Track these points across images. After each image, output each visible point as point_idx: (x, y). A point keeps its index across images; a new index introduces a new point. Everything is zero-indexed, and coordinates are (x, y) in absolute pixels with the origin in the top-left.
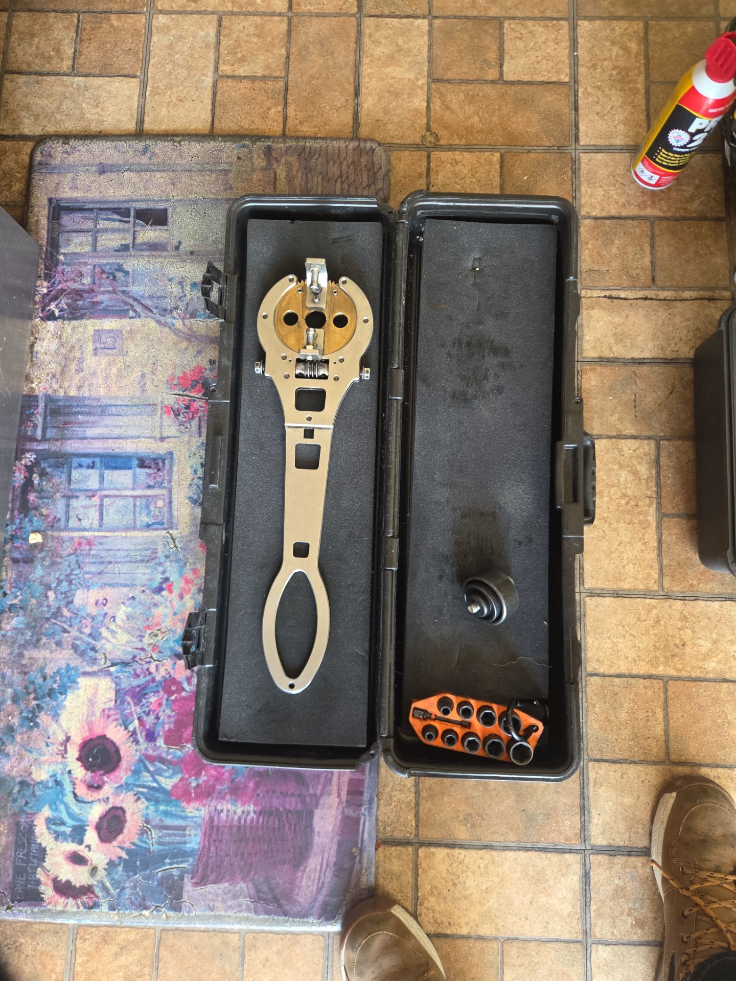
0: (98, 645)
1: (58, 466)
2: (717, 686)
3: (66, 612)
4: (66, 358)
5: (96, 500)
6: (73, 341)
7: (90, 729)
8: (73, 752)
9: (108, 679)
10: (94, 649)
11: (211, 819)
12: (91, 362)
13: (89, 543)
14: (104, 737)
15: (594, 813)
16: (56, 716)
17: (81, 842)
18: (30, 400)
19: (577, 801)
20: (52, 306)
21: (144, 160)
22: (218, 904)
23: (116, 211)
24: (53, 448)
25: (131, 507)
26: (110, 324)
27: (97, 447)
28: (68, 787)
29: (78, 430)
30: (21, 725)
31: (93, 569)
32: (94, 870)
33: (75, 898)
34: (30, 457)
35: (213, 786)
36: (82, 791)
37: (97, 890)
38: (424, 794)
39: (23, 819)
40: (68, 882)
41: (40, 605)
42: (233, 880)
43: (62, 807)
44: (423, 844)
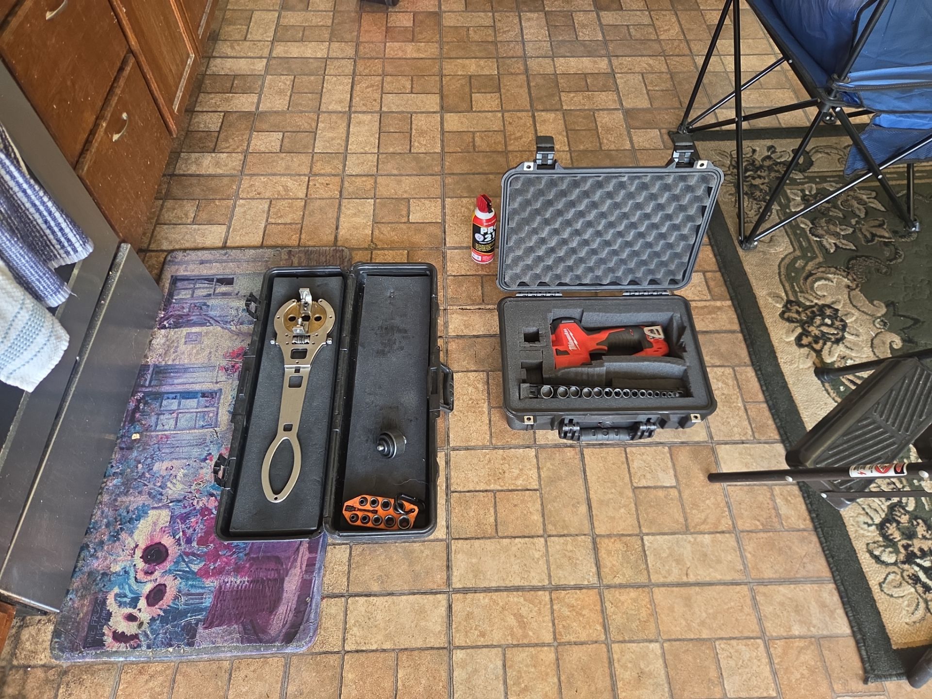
0: (164, 492)
1: (156, 399)
2: (523, 493)
3: (147, 475)
4: (169, 346)
5: (175, 415)
6: (174, 338)
7: (152, 540)
8: (139, 553)
9: (167, 510)
10: (161, 494)
11: (220, 587)
12: (182, 347)
13: (167, 437)
14: (160, 543)
15: (454, 569)
16: (131, 534)
17: (135, 607)
18: (146, 366)
19: (445, 563)
20: (165, 323)
21: (225, 258)
22: (218, 640)
23: (206, 279)
24: (154, 390)
25: (194, 418)
26: (195, 329)
27: (180, 388)
28: (132, 574)
29: (170, 380)
30: (109, 540)
31: (167, 451)
32: (141, 624)
33: (125, 643)
34: (140, 395)
35: (224, 567)
36: (141, 576)
37: (141, 637)
38: (353, 566)
39: (100, 596)
40: (123, 633)
41: (132, 472)
42: (229, 624)
43: (127, 587)
44: (351, 596)
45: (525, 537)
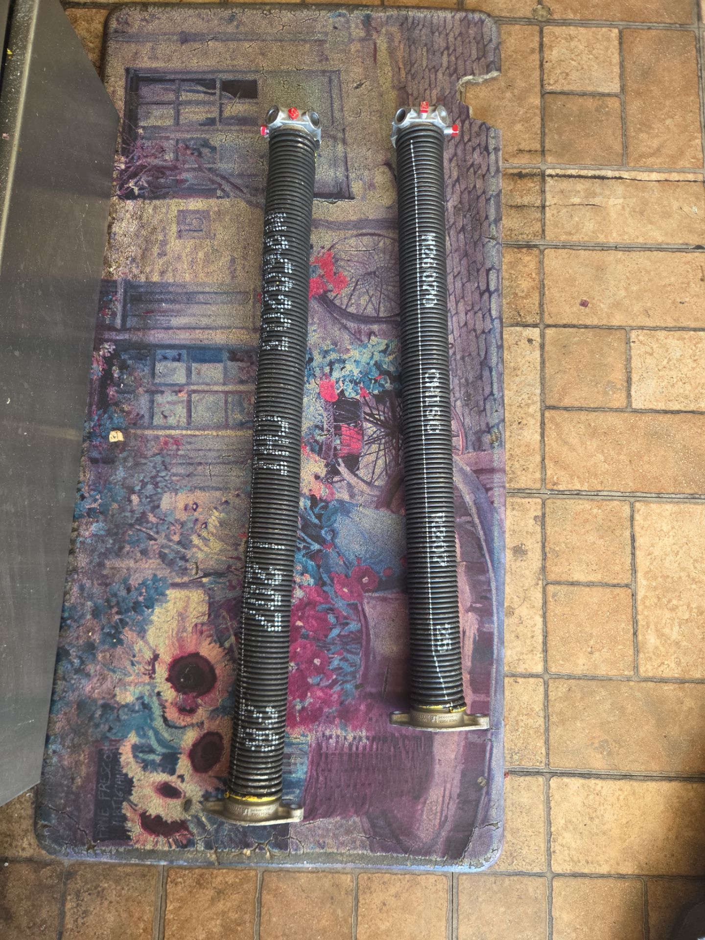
0: (189, 554)
1: (140, 358)
3: (152, 518)
4: (147, 241)
5: (183, 396)
6: (155, 222)
7: (181, 647)
8: (162, 672)
9: (200, 591)
10: (184, 558)
11: (319, 746)
12: (175, 245)
13: (177, 442)
14: (197, 655)
16: (142, 633)
17: (172, 772)
18: (109, 285)
20: (131, 184)
21: (231, 29)
22: (329, 841)
23: (200, 82)
24: (135, 338)
25: (222, 404)
26: (195, 204)
27: (183, 337)
28: (157, 711)
29: (162, 320)
30: (103, 642)
31: (181, 470)
32: (187, 805)
33: (166, 835)
34: (108, 348)
35: (321, 709)
36: (172, 714)
37: (192, 827)
38: (554, 719)
39: (106, 747)
40: (158, 817)
41: (122, 509)
42: (345, 814)
43: (151, 733)
44: (554, 774)
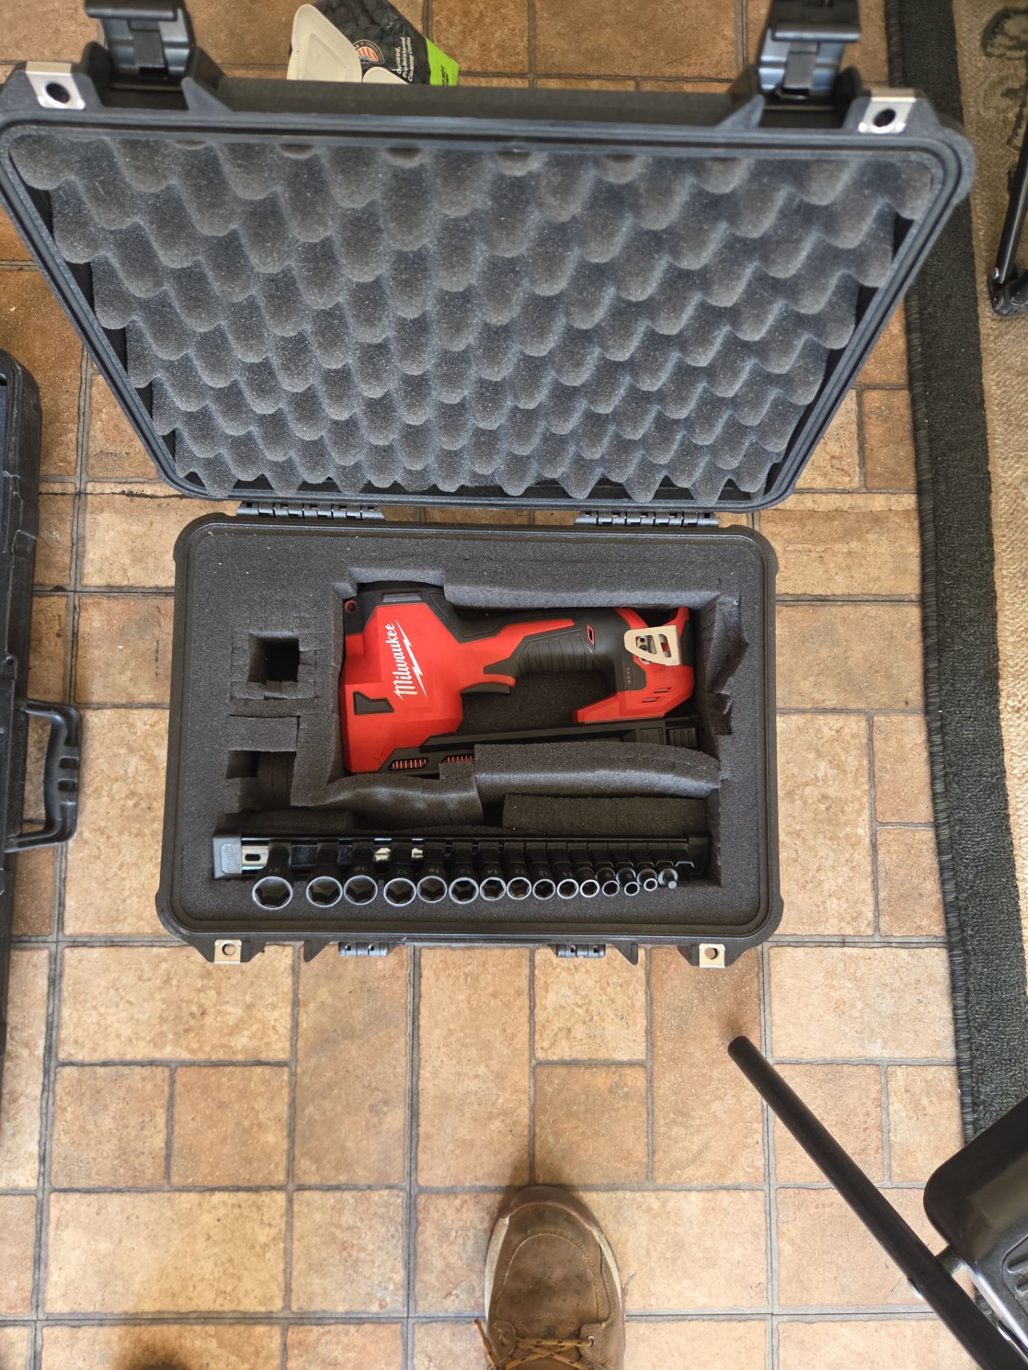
15: (53, 1266)
19: (30, 1251)
45: (238, 1189)
